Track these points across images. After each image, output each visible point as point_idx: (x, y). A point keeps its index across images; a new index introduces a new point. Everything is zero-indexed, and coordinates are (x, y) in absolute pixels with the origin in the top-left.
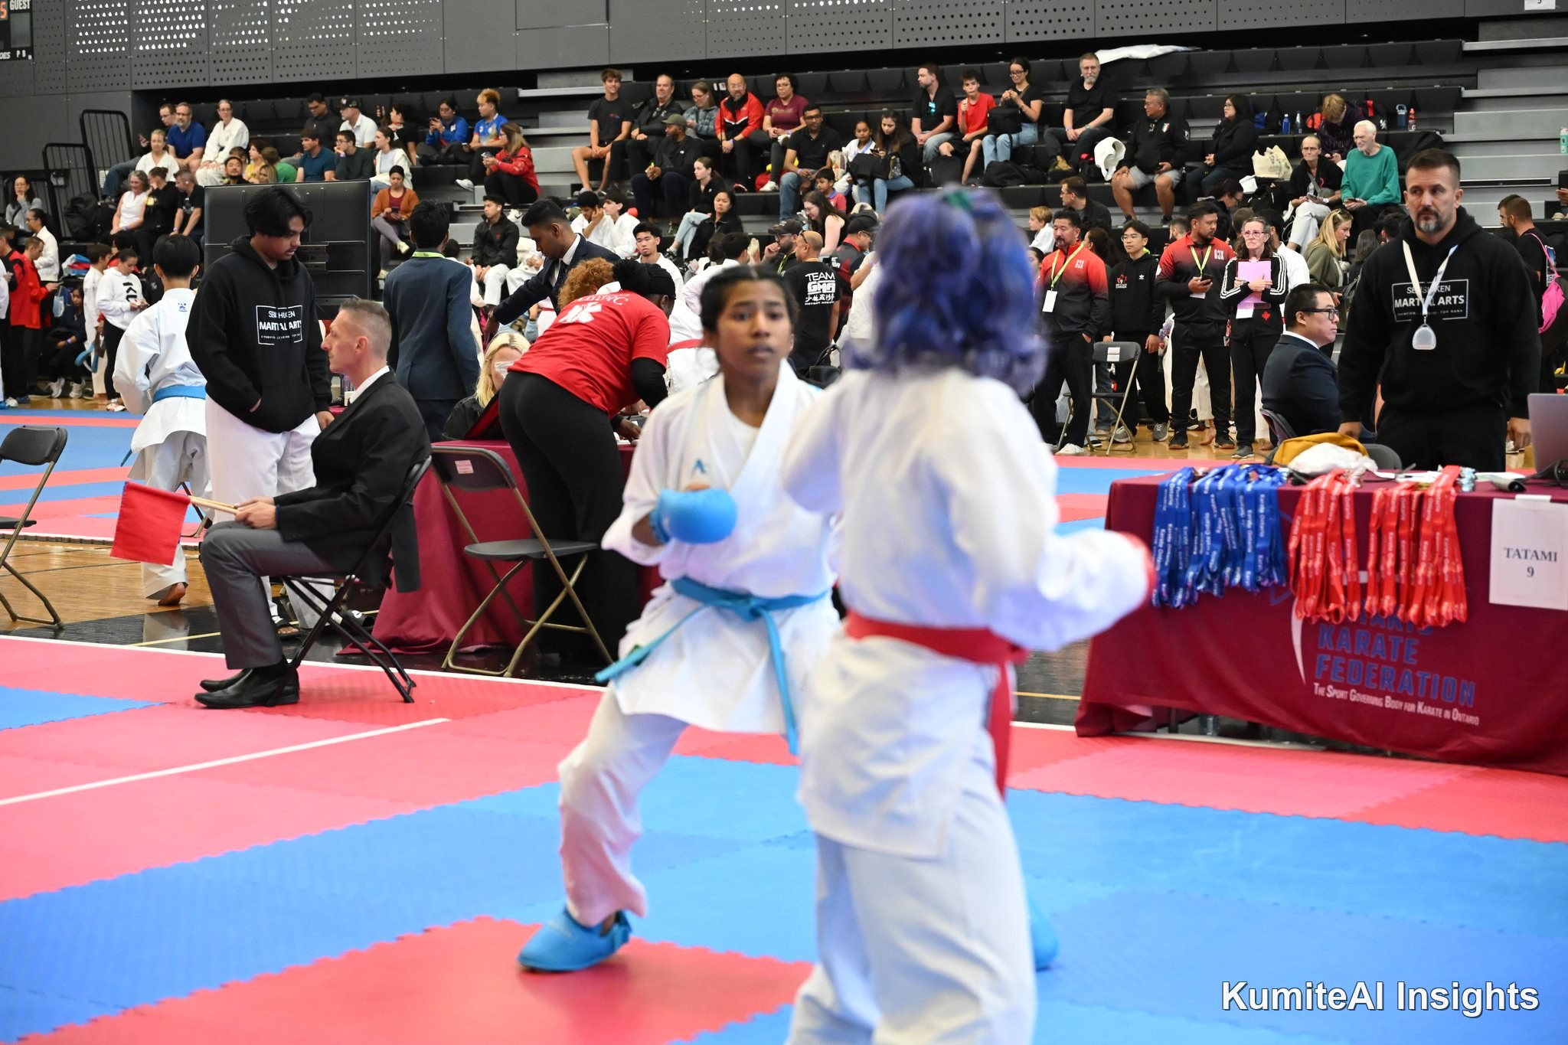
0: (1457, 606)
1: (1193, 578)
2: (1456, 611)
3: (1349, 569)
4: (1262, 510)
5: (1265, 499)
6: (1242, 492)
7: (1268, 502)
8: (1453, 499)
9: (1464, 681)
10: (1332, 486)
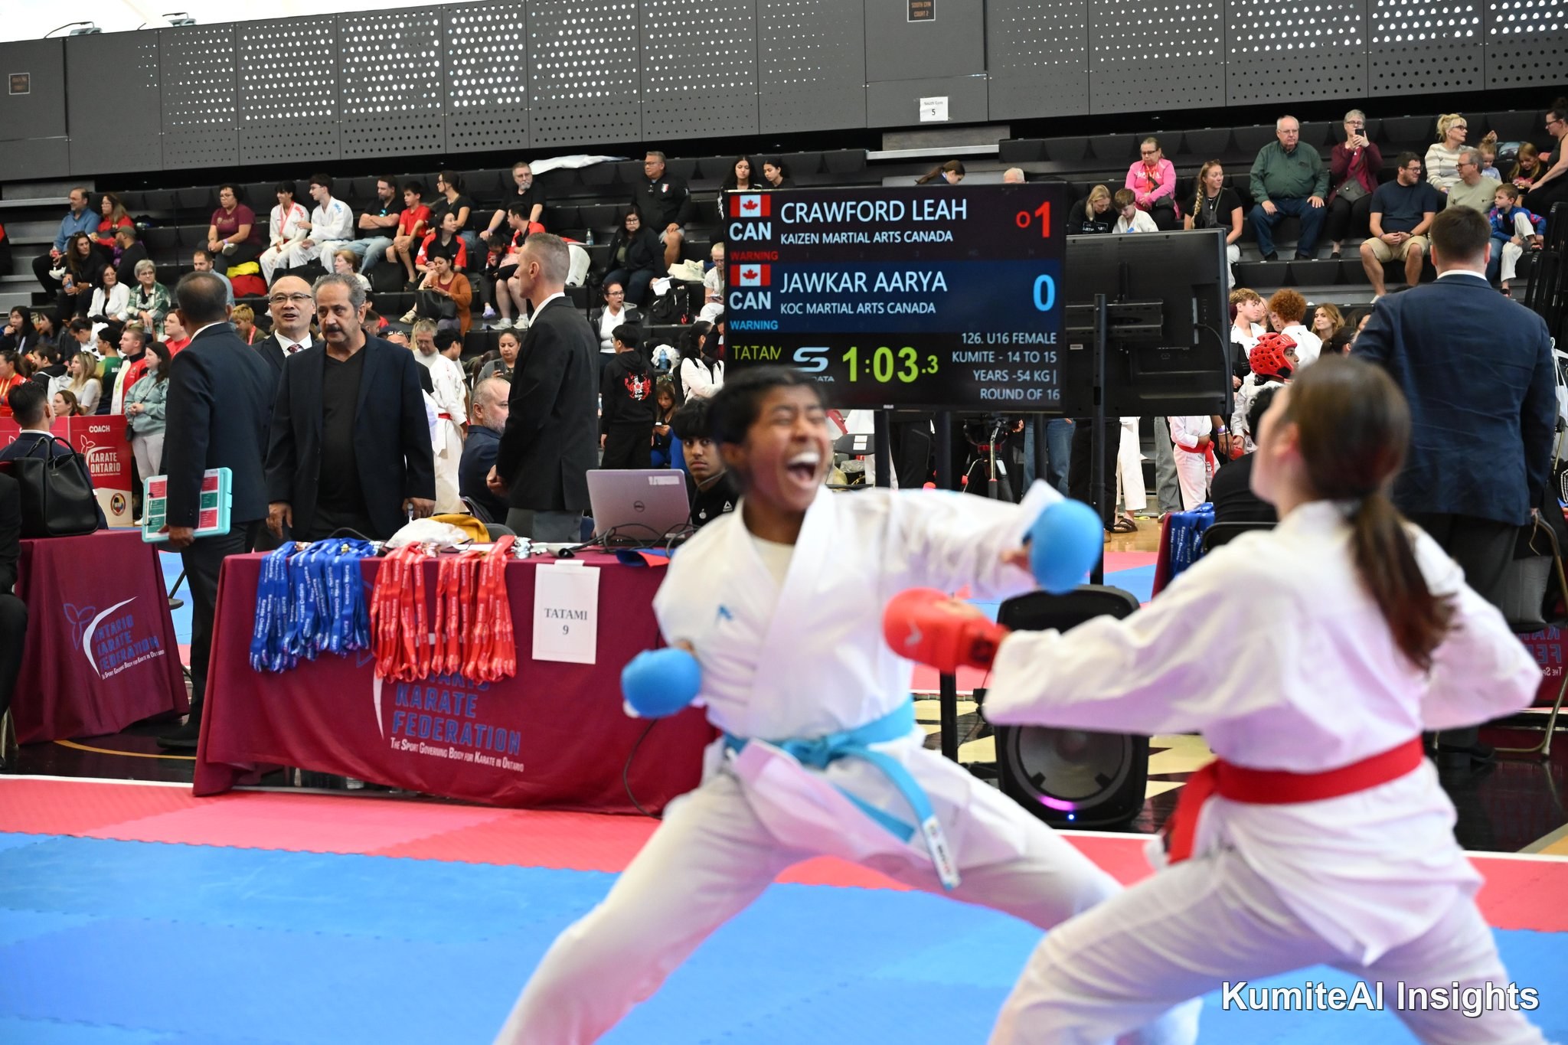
0: (506, 662)
1: (289, 643)
2: (505, 666)
3: (420, 631)
4: (347, 580)
5: (350, 571)
6: (330, 564)
7: (353, 571)
8: (504, 565)
9: (512, 732)
10: (405, 556)
